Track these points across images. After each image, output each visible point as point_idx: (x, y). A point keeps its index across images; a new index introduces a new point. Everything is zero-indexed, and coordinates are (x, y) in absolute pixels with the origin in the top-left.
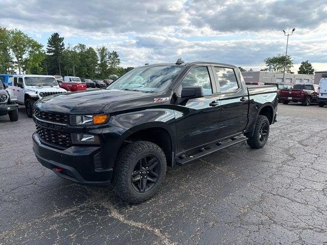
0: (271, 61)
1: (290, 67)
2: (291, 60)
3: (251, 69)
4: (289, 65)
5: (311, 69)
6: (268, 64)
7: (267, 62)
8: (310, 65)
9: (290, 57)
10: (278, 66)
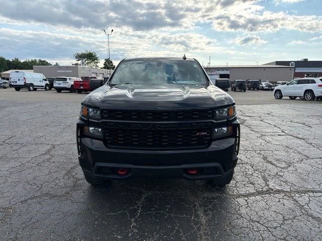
0: (80, 57)
1: (97, 63)
2: (97, 56)
3: (57, 63)
4: (96, 61)
5: (112, 65)
6: (77, 59)
7: (76, 58)
8: (112, 62)
9: (96, 54)
10: (86, 62)
